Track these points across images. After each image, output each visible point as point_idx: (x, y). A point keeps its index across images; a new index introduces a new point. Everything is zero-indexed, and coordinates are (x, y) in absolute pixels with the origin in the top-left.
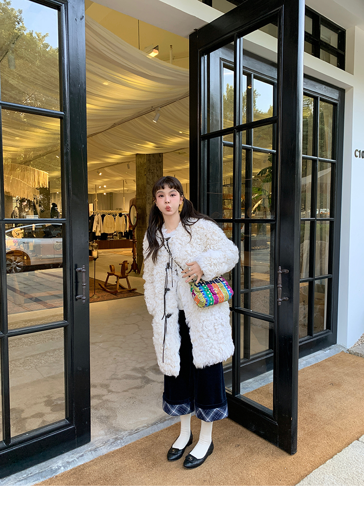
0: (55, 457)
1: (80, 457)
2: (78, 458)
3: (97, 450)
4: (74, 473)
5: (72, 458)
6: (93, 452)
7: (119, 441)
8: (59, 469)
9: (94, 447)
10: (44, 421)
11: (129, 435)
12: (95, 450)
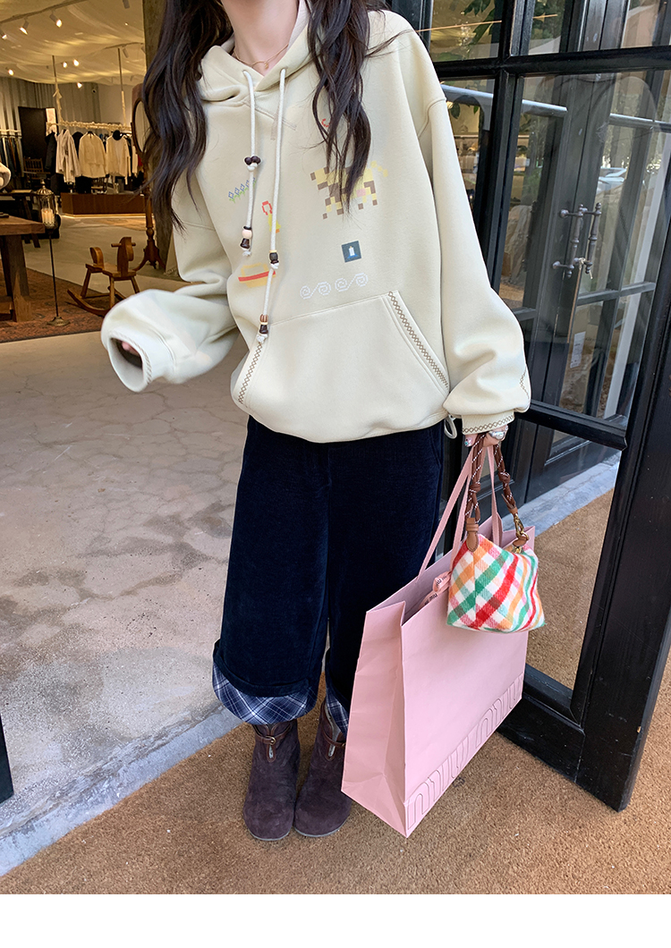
3: (32, 828)
6: (19, 835)
7: (106, 785)
9: (23, 817)
11: (138, 757)
12: (27, 827)
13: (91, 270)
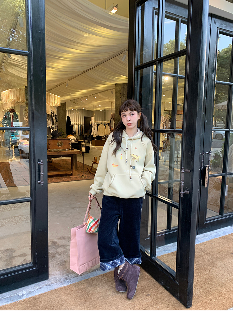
0: (23, 287)
1: (39, 289)
2: (37, 290)
3: (51, 286)
4: (32, 301)
5: (33, 289)
6: (48, 286)
7: (67, 281)
8: (23, 296)
9: (49, 283)
10: (25, 260)
11: (75, 277)
12: (50, 285)
13: (94, 163)
